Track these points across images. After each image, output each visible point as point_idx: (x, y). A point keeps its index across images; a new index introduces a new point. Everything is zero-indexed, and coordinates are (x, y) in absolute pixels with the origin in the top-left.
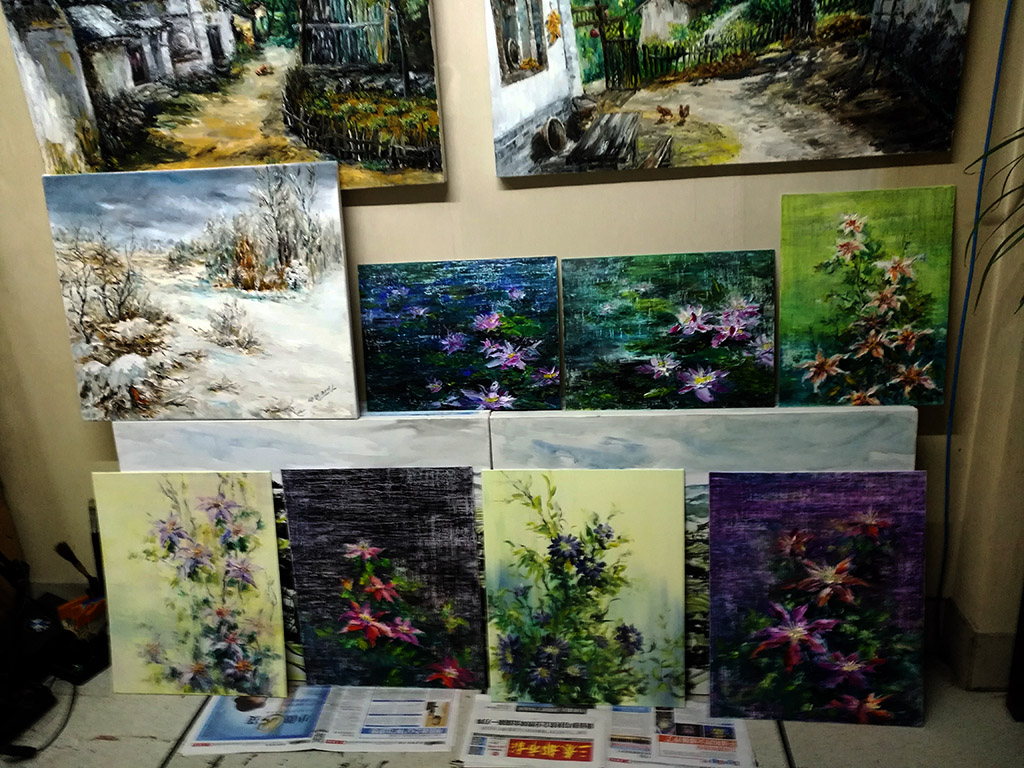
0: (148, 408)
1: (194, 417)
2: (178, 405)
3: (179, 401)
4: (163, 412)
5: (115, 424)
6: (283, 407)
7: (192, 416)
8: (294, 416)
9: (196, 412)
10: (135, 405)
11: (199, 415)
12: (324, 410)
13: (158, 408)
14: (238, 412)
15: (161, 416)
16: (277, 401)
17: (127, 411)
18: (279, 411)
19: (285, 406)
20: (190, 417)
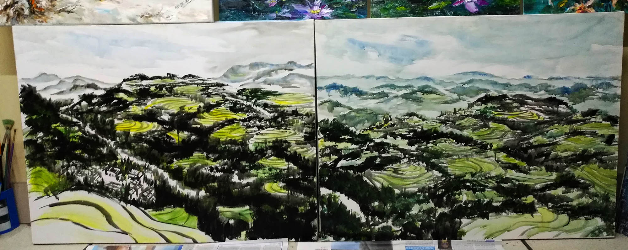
0: (43, 14)
1: (82, 22)
2: (69, 12)
3: (70, 9)
4: (56, 17)
5: (14, 28)
6: (155, 13)
7: (80, 22)
8: (163, 20)
9: (83, 18)
10: (32, 12)
11: (86, 20)
12: (188, 15)
13: (52, 15)
14: (119, 17)
15: (54, 21)
16: (150, 9)
17: (25, 17)
18: (151, 16)
19: (156, 12)
20: (78, 22)
